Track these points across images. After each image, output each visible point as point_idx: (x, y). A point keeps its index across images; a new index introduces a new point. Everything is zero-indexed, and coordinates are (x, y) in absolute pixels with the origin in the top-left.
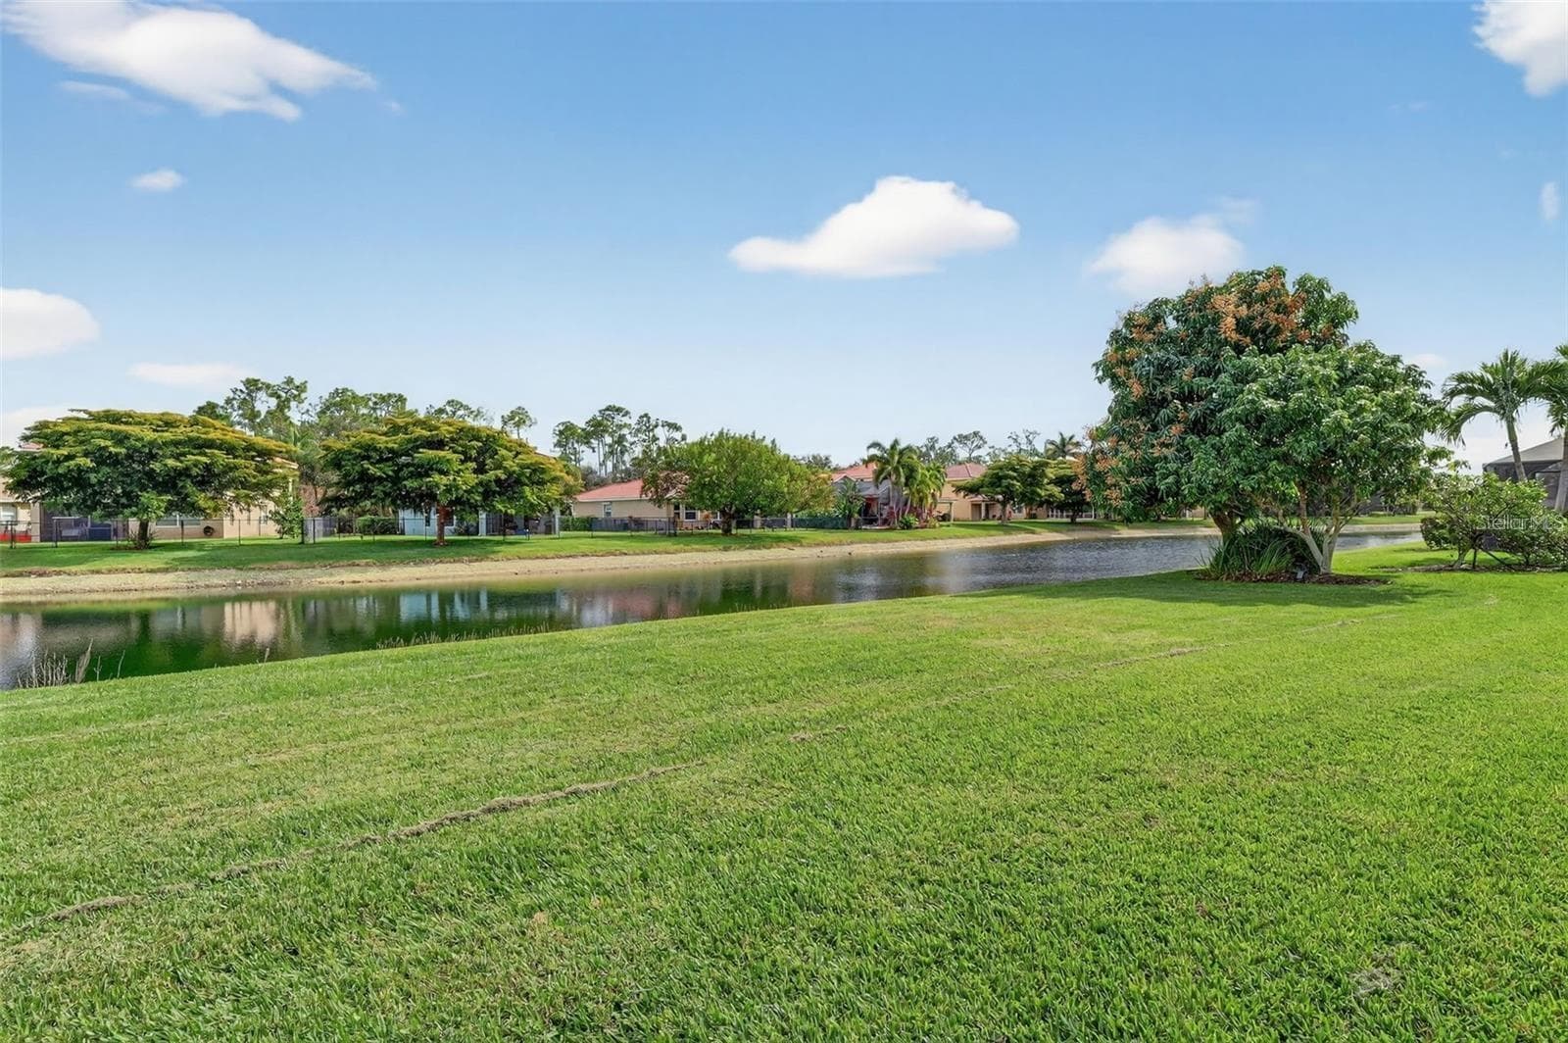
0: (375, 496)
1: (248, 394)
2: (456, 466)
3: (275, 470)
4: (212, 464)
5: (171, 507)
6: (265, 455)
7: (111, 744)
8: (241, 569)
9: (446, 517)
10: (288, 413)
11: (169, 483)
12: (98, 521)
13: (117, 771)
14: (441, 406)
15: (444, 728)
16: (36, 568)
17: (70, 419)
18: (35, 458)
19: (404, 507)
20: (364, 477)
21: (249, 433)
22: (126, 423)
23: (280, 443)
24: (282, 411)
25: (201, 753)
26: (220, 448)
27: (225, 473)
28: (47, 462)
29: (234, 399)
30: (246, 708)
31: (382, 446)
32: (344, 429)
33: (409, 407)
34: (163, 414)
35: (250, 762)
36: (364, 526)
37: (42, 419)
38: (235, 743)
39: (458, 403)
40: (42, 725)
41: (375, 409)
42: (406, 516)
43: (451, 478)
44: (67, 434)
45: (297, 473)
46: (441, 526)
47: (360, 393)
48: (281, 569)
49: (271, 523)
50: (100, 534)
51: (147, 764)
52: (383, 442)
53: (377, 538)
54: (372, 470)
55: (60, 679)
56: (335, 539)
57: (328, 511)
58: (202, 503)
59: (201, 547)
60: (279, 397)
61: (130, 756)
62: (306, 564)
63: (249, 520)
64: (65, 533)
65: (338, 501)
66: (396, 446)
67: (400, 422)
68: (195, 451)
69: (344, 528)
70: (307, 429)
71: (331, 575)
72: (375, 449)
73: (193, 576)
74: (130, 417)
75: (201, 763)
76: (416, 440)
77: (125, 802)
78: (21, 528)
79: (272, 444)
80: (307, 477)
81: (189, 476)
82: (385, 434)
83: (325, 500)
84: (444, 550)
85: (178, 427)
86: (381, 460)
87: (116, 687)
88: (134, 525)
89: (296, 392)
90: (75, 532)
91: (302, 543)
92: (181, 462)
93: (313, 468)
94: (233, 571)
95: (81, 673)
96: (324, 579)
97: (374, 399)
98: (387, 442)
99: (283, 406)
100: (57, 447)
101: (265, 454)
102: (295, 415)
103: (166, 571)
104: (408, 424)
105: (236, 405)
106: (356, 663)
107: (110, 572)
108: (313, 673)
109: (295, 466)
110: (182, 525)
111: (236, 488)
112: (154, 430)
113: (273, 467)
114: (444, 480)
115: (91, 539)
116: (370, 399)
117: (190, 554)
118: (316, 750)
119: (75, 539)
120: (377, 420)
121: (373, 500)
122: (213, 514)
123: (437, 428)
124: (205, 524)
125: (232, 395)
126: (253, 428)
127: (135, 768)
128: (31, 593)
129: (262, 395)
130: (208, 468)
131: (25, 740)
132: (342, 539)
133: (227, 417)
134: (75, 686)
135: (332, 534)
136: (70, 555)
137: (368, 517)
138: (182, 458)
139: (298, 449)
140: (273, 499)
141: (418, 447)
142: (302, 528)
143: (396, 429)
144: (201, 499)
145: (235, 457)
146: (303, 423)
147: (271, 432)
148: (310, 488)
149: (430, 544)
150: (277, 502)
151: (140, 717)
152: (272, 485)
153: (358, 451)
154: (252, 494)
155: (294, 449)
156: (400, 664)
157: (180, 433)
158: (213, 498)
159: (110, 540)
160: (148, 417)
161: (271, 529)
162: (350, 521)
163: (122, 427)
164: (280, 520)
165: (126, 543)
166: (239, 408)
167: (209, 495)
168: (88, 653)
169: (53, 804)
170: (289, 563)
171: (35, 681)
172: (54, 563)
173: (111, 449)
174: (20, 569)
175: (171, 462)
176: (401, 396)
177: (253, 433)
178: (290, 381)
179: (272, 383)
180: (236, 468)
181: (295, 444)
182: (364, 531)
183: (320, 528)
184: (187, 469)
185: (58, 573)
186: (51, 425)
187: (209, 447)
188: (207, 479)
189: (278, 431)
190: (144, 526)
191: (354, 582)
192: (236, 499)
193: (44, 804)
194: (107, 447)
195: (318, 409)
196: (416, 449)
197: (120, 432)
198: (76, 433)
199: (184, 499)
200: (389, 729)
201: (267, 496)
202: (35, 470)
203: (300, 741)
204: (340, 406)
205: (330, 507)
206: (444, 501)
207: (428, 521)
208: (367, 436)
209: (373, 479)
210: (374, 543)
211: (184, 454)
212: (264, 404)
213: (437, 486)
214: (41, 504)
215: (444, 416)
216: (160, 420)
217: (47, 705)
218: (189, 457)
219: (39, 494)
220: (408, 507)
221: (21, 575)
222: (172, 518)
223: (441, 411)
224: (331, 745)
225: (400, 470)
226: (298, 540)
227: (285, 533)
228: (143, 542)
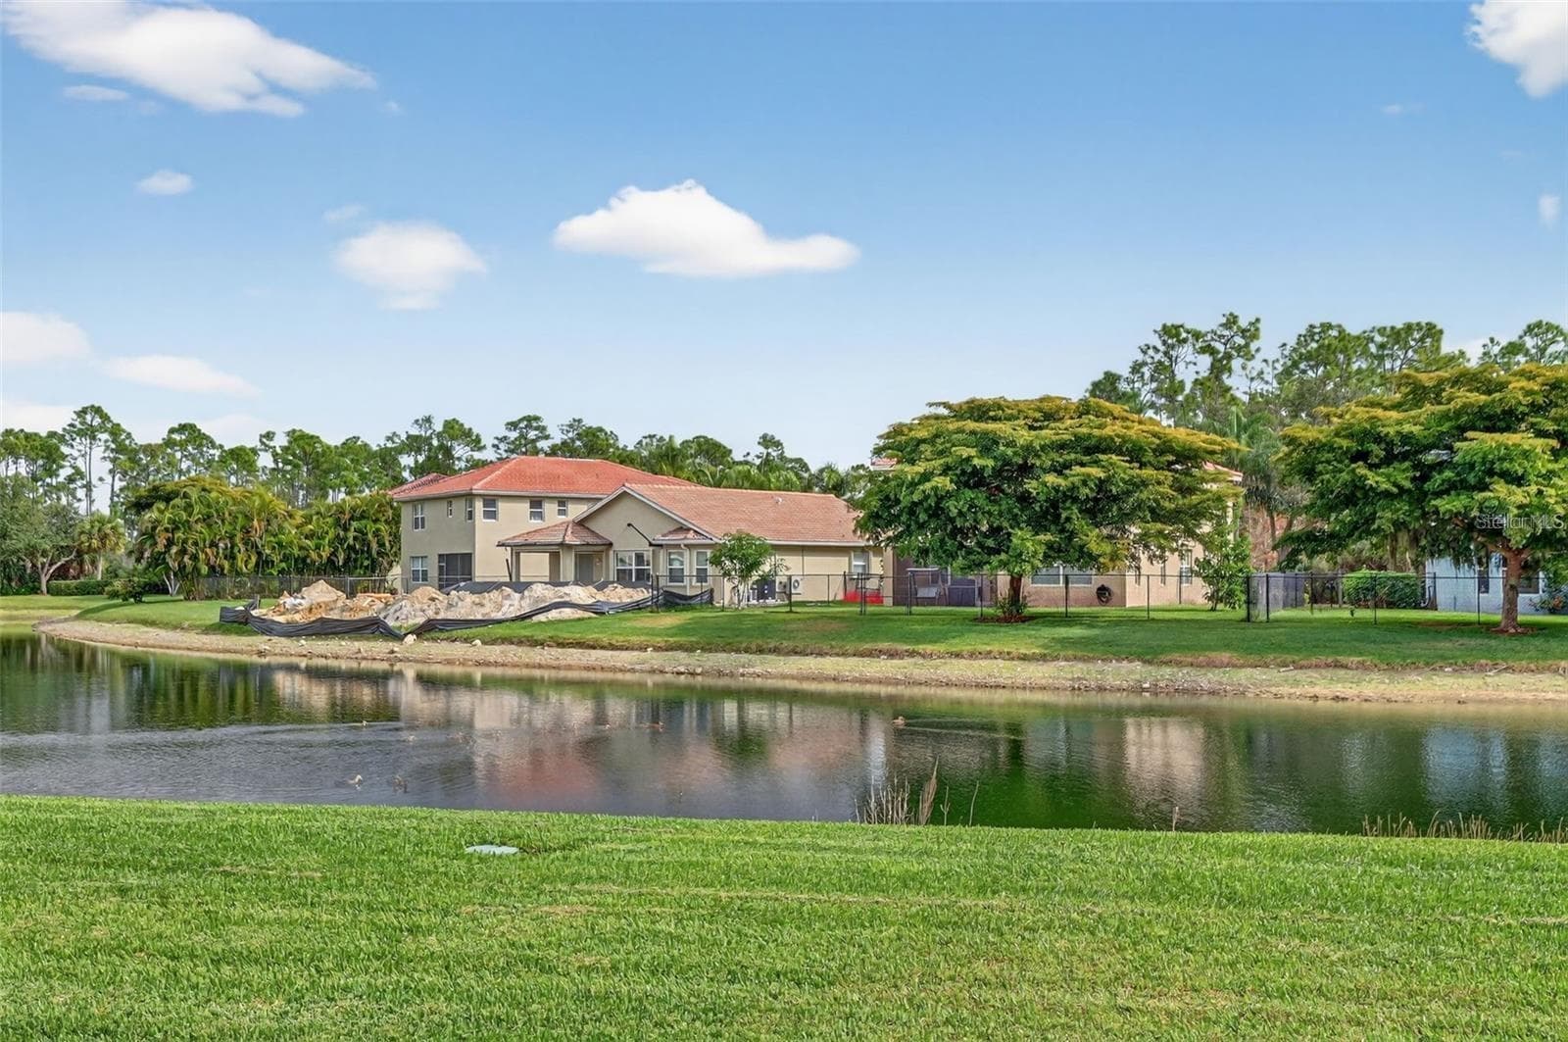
0: (1378, 530)
1: (1166, 353)
2: (1543, 464)
3: (1206, 486)
4: (1108, 480)
5: (1053, 552)
6: (1189, 458)
7: (940, 925)
8: (1149, 662)
9: (1525, 572)
10: (1227, 381)
11: (1048, 514)
12: (959, 576)
13: (945, 970)
14: (1514, 338)
15: (1464, 1016)
16: (885, 645)
17: (927, 418)
18: (886, 480)
19: (1435, 553)
20: (1355, 495)
21: (1165, 421)
22: (995, 419)
23: (1212, 436)
24: (1218, 378)
25: (1053, 970)
26: (1119, 452)
27: (1128, 493)
28: (900, 486)
29: (1144, 364)
30: (1126, 905)
31: (1392, 431)
32: (1324, 402)
33: (1447, 347)
34: (1041, 400)
35: (1120, 1001)
36: (1356, 590)
37: (896, 421)
38: (1103, 962)
39: (1550, 327)
40: (869, 880)
41: (1381, 358)
42: (1440, 568)
43: (1533, 489)
44: (924, 441)
45: (1244, 491)
46: (1512, 591)
47: (1354, 329)
48: (1212, 665)
49: (1198, 582)
50: (960, 597)
51: (981, 968)
52: (1394, 422)
53: (1384, 614)
54: (1373, 479)
55: (902, 816)
56: (1303, 613)
57: (1291, 561)
58: (1094, 547)
59: (1091, 621)
60: (1212, 351)
61: (962, 951)
62: (1253, 658)
63: (1164, 576)
64: (923, 593)
65: (1312, 541)
66: (1416, 429)
67: (1427, 379)
68: (1086, 459)
69: (1324, 593)
70: (1259, 406)
71: (1296, 683)
72: (1379, 439)
73: (1079, 669)
74: (1000, 407)
75: (1052, 985)
76: (1458, 414)
77: (947, 1022)
78: (872, 584)
79: (1199, 440)
80: (1260, 497)
81: (1075, 500)
82: (1397, 406)
83: (1289, 539)
84: (1515, 644)
85: (1061, 419)
86: (1389, 459)
87: (959, 838)
88: (1003, 579)
89: (1242, 342)
90: (932, 592)
91: (1248, 619)
92: (1066, 477)
93: (1267, 479)
94: (1137, 666)
95: (925, 809)
96: (1285, 690)
97: (1378, 339)
98: (1399, 423)
99: (1220, 367)
100: (912, 462)
101: (1189, 456)
102: (1239, 383)
103: (1043, 658)
104: (1441, 382)
105: (1147, 375)
106: (1316, 855)
107: (972, 655)
108: (1239, 862)
109: (1238, 477)
110: (1067, 582)
111: (1143, 520)
112: (1031, 428)
113: (1203, 480)
114: (1519, 495)
115: (949, 604)
116: (1372, 340)
117: (1076, 632)
118: (1224, 1003)
119: (930, 602)
120: (1384, 380)
121: (1375, 540)
122: (1111, 565)
123: (1501, 386)
124: (1098, 581)
125: (1140, 357)
126: (1172, 414)
127: (965, 970)
128: (880, 682)
129: (1186, 352)
130: (1101, 484)
131: (848, 898)
132: (1317, 615)
133: (1135, 395)
134: (913, 828)
135: (1297, 603)
136: (926, 627)
137: (1364, 572)
138: (1067, 472)
139: (1240, 446)
140: (1200, 539)
141: (1463, 429)
142: (1247, 592)
143: (1419, 394)
144: (1093, 538)
145: (1142, 465)
146: (1252, 397)
147: (1200, 419)
148: (1263, 517)
149: (1488, 629)
150: (1206, 542)
151: (982, 890)
152: (1198, 513)
153: (1345, 443)
154: (1168, 529)
155: (1235, 445)
156: (1396, 872)
157: (1065, 429)
158: (1110, 537)
159: (974, 605)
160: (1022, 406)
161: (1198, 592)
162: (1333, 579)
163: (991, 426)
164: (1213, 577)
165: (991, 611)
166: (1152, 379)
167: (1105, 532)
168: (934, 780)
169: (865, 1001)
170: (1225, 656)
171: (874, 814)
172: (905, 638)
173: (976, 461)
174: (867, 646)
175: (1051, 479)
176: (1431, 327)
177: (1171, 422)
178: (1231, 321)
179: (1203, 329)
180: (1144, 484)
181: (1238, 437)
182: (1358, 599)
183: (1277, 592)
184: (1074, 488)
185: (912, 654)
186: (906, 431)
187: (1104, 452)
188: (1102, 504)
189: (1211, 414)
190: (1016, 583)
191: (1336, 698)
192: (1143, 540)
193: (856, 997)
194: (969, 459)
195: (1280, 368)
196: (1460, 432)
197: (985, 433)
198: (932, 440)
199: (1070, 539)
200: (1360, 995)
201: (1190, 533)
202: (887, 498)
203: (1201, 982)
204: (1316, 359)
205: (1296, 552)
206: (1517, 540)
207: (1484, 584)
208: (1362, 413)
209: (1371, 495)
210: (1375, 623)
211: (1067, 466)
212: (1191, 368)
213: (1502, 508)
214: (894, 548)
215: (1521, 358)
216: (1040, 410)
217: (876, 851)
218: (1077, 469)
219: (890, 533)
220: (1441, 554)
221: (870, 654)
222: (1052, 571)
223: (1513, 349)
224: (1252, 1001)
225: (1425, 478)
226: (1241, 613)
227: (1220, 600)
228: (1015, 613)
